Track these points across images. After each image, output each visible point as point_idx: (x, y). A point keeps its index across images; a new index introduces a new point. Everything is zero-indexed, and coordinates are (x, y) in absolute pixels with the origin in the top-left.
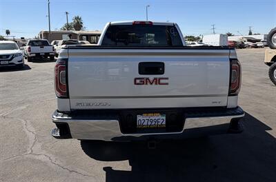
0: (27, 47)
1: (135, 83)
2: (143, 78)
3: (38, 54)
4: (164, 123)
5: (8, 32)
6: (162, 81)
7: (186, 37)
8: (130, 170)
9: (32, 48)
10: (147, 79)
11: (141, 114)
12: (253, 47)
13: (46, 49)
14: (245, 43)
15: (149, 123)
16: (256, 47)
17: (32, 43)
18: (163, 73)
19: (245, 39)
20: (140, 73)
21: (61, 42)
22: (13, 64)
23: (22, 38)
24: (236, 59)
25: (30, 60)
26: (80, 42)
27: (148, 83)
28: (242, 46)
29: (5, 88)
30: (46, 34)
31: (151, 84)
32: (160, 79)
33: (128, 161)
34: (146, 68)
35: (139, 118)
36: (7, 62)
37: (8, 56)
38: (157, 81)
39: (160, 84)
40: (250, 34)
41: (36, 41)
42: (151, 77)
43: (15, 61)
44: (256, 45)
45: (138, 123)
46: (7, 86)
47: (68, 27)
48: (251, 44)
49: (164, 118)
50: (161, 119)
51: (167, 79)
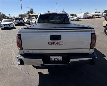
0: (15, 21)
1: (49, 44)
2: (52, 42)
3: (18, 23)
4: (61, 59)
5: (9, 15)
6: (60, 43)
7: (71, 15)
8: (48, 74)
9: (16, 21)
10: (54, 42)
11: (52, 56)
12: (97, 18)
13: (21, 21)
14: (94, 16)
15: (55, 59)
16: (98, 18)
17: (16, 19)
18: (61, 40)
19: (94, 15)
20: (51, 40)
21: (26, 18)
22: (10, 27)
23: (14, 17)
24: (94, 33)
25: (16, 25)
26: (32, 18)
27: (54, 44)
28: (92, 17)
29: (7, 36)
30: (21, 15)
31: (56, 44)
32: (59, 42)
33: (47, 69)
34: (53, 38)
35: (51, 57)
36: (8, 26)
37: (8, 24)
38: (58, 43)
39: (59, 44)
40: (96, 12)
41: (18, 18)
42: (56, 41)
43: (11, 26)
44: (98, 17)
45: (51, 59)
46: (8, 35)
47: (29, 12)
48: (96, 16)
49: (61, 57)
50: (60, 58)
51: (62, 42)
